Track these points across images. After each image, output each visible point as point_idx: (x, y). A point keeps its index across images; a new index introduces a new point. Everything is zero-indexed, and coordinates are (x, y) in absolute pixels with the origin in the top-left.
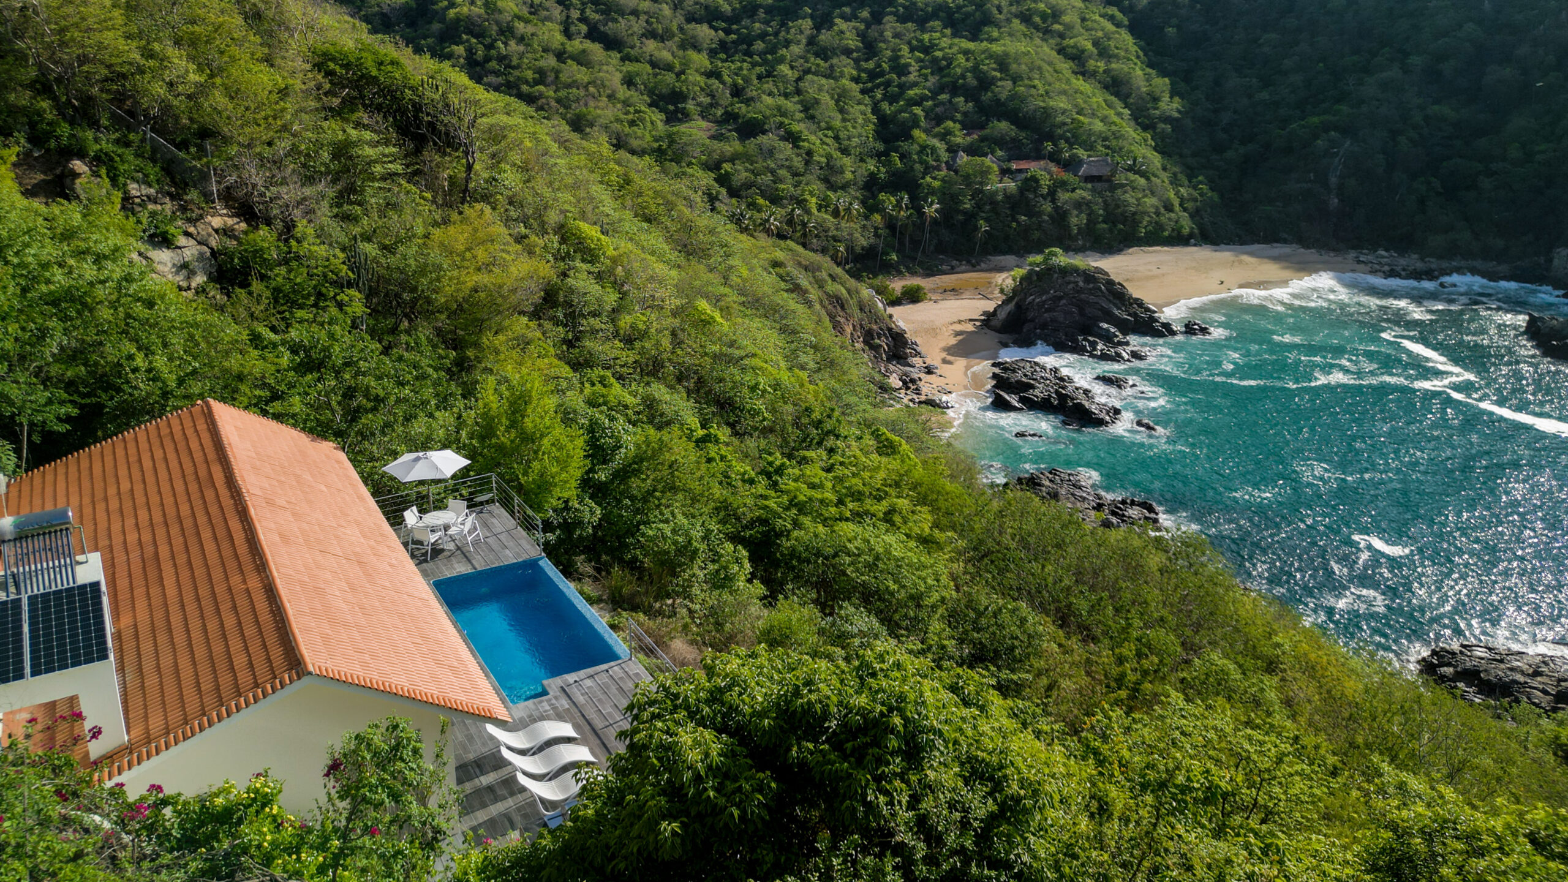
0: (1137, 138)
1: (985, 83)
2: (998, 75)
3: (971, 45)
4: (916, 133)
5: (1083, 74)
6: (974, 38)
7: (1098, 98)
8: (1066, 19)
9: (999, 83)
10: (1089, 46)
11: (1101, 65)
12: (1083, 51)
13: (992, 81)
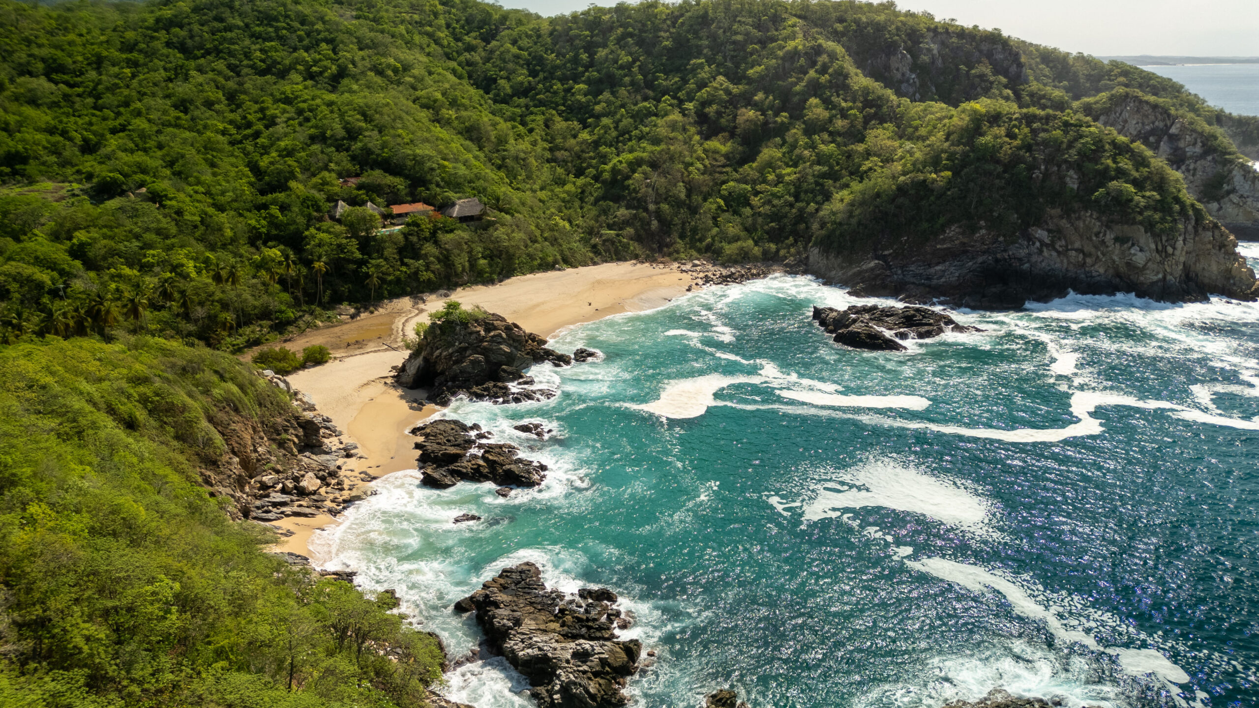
0: (496, 178)
1: (352, 134)
2: (364, 125)
3: (332, 97)
4: (292, 184)
5: (438, 121)
6: (334, 89)
7: (457, 144)
8: (415, 72)
9: (367, 134)
10: (439, 96)
11: (452, 113)
12: (435, 101)
13: (360, 131)
